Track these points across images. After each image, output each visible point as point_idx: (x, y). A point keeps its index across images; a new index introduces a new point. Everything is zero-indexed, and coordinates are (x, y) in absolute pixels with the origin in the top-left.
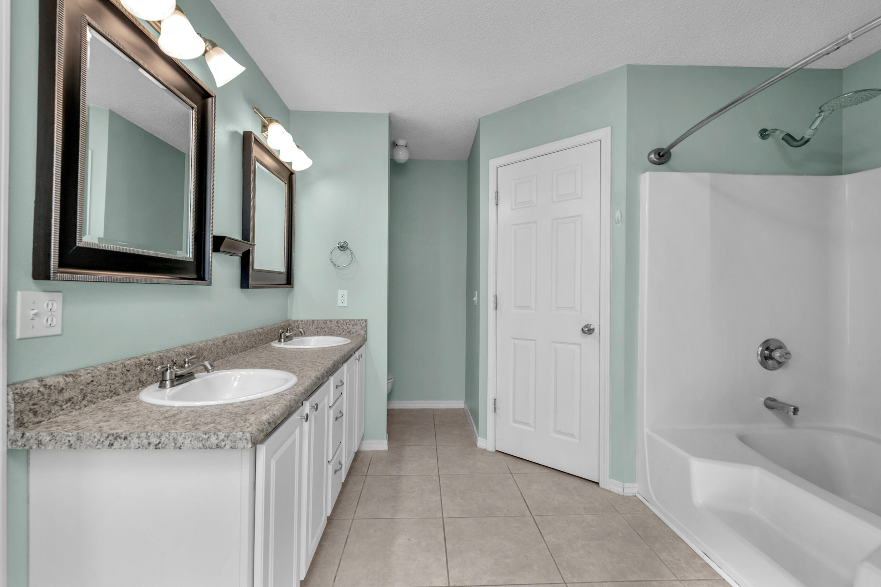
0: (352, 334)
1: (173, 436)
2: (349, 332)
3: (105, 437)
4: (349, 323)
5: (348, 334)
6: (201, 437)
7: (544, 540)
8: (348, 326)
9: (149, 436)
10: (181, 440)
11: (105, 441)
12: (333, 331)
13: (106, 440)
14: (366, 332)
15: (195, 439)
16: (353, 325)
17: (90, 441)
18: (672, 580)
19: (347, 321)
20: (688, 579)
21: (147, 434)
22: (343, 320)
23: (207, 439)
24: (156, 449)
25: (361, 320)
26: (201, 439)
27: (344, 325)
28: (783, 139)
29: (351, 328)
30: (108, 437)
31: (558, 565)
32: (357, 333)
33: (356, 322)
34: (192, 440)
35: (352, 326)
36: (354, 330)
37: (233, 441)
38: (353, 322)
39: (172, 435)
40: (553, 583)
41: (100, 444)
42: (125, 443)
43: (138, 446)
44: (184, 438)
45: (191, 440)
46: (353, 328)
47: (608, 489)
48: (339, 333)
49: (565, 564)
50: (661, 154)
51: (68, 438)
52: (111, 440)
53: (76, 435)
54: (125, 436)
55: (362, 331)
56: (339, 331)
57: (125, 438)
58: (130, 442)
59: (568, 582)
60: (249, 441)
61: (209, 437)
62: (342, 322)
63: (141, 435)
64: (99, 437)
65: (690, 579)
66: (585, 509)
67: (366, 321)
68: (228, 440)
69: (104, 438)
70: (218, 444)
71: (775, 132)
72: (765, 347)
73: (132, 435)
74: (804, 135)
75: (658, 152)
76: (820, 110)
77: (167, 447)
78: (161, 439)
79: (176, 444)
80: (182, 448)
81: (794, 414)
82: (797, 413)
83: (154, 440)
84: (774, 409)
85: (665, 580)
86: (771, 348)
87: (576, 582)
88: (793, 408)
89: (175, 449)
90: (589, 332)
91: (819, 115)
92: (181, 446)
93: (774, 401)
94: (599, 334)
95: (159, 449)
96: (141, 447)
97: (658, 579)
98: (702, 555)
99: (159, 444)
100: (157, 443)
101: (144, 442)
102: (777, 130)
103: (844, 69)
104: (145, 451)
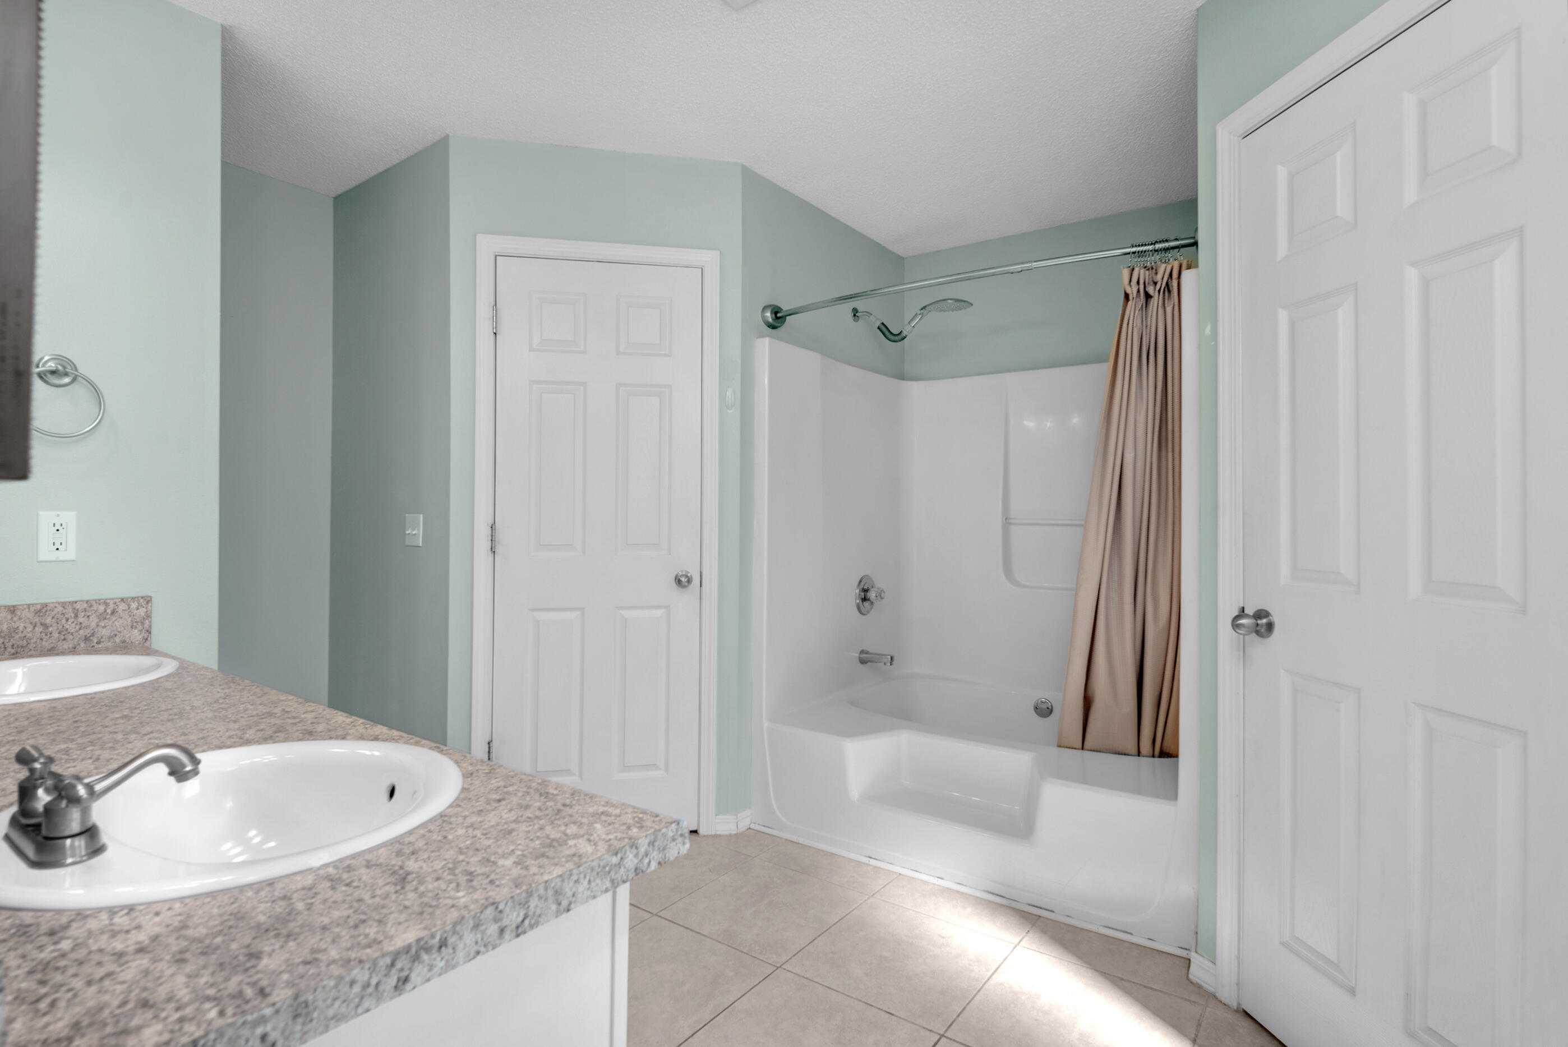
0: (98, 643)
1: (553, 888)
2: (87, 639)
3: (383, 968)
4: (85, 610)
5: (83, 645)
6: (607, 865)
7: (704, 935)
8: (81, 619)
9: (501, 912)
10: (571, 889)
11: (384, 980)
12: (20, 643)
13: (386, 975)
14: (149, 632)
15: (598, 873)
16: (102, 617)
17: (337, 1004)
18: (866, 900)
19: (78, 606)
20: (876, 891)
21: (497, 908)
22: (64, 605)
23: (619, 863)
24: (518, 936)
25: (133, 599)
26: (607, 868)
27: (67, 620)
28: (879, 328)
29: (93, 625)
30: (393, 964)
31: (750, 954)
32: (118, 640)
33: (112, 606)
34: (592, 879)
35: (96, 620)
36: (105, 632)
37: (661, 849)
38: (102, 608)
39: (552, 885)
40: (766, 976)
41: (370, 995)
42: (442, 959)
43: (475, 949)
44: (577, 881)
45: (589, 881)
46: (102, 624)
47: (713, 833)
48: (47, 644)
49: (757, 948)
50: (779, 315)
51: (259, 1031)
52: (402, 970)
53: (291, 1006)
54: (440, 939)
55: (136, 632)
56: (45, 638)
57: (443, 944)
58: (454, 948)
59: (781, 964)
60: (685, 837)
61: (622, 859)
62: (60, 608)
63: (482, 917)
64: (366, 978)
65: (877, 890)
66: (710, 871)
67: (148, 600)
68: (653, 850)
69: (383, 971)
70: (638, 865)
71: (869, 317)
72: (861, 587)
73: (458, 928)
74: (903, 330)
75: (776, 311)
76: (924, 308)
77: (541, 920)
78: (529, 907)
79: (560, 904)
80: (572, 906)
81: (891, 665)
82: (894, 663)
83: (513, 917)
84: (869, 664)
85: (859, 903)
86: (866, 587)
87: (788, 958)
88: (889, 657)
89: (557, 917)
90: (686, 584)
91: (919, 312)
92: (570, 904)
93: (867, 653)
94: (701, 586)
95: (525, 932)
96: (482, 949)
97: (855, 906)
98: (866, 860)
99: (523, 921)
100: (520, 919)
101: (488, 932)
102: (871, 314)
103: (906, 258)
104: (492, 954)
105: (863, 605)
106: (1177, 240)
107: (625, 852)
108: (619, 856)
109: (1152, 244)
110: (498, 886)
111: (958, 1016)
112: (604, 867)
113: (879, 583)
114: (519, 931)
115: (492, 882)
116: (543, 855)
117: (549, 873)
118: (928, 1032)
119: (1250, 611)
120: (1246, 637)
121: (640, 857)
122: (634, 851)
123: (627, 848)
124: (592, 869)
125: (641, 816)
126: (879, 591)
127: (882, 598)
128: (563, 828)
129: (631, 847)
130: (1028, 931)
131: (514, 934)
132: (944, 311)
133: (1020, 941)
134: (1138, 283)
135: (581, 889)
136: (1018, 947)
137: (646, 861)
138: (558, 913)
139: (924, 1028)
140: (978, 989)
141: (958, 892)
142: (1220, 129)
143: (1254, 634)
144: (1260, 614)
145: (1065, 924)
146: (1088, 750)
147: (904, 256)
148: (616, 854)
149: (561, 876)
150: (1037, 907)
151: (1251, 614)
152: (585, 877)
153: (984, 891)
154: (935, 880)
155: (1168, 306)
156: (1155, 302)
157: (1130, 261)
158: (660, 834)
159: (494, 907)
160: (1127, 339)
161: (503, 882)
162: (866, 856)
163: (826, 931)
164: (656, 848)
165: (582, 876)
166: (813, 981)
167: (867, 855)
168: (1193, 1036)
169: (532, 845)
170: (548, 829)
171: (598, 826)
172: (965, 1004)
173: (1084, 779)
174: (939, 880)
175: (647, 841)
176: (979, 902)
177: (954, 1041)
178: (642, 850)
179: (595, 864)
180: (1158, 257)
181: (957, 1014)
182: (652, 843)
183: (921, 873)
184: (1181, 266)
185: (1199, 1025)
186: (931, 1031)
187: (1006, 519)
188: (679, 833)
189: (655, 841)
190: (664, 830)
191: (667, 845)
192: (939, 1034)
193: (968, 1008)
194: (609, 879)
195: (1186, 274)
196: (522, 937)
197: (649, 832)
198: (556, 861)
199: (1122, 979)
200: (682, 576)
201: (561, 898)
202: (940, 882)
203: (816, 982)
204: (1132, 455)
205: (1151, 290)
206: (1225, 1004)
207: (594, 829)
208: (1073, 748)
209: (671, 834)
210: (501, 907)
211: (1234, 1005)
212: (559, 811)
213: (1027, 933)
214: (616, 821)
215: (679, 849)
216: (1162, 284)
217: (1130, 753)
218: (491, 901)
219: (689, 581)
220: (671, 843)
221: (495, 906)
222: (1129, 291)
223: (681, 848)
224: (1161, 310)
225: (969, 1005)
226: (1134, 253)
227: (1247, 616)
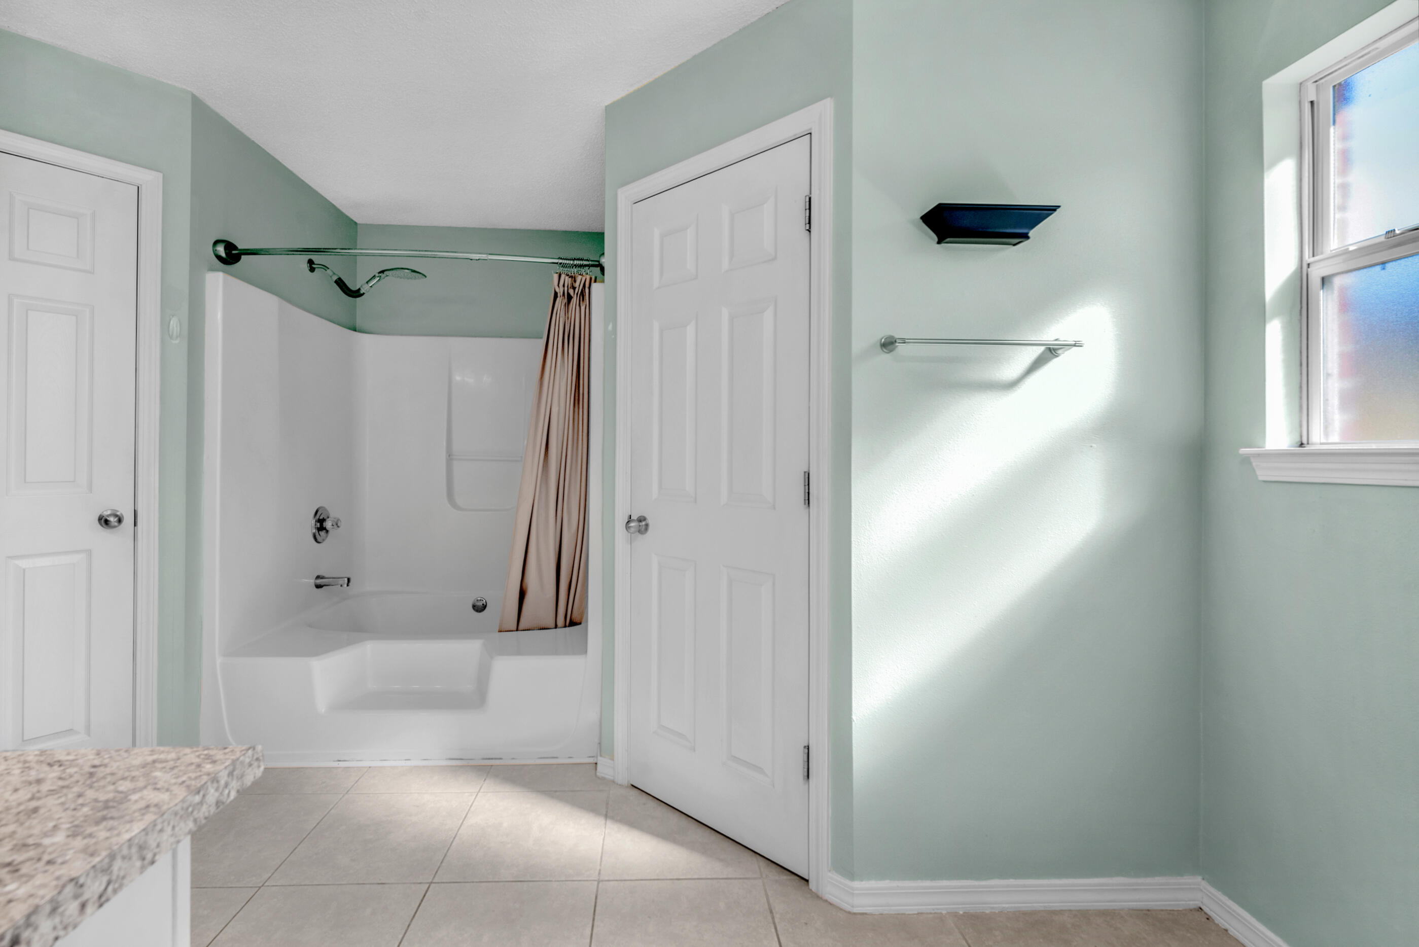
9: (82, 886)
18: (341, 798)
20: (349, 788)
21: (77, 883)
24: (101, 906)
26: (190, 809)
28: (335, 281)
50: (232, 252)
59: (262, 883)
61: (204, 796)
63: (60, 898)
68: (232, 779)
71: (326, 271)
72: (317, 517)
73: (33, 918)
74: (361, 288)
75: (229, 246)
76: (382, 272)
77: (125, 881)
78: (111, 872)
79: (143, 859)
80: (157, 857)
81: (348, 585)
82: (350, 584)
83: (94, 888)
84: (324, 587)
85: (335, 803)
86: (321, 518)
87: (270, 875)
88: (346, 579)
89: (141, 873)
90: (116, 524)
91: (377, 275)
92: (155, 855)
93: (323, 578)
94: (135, 526)
95: (108, 900)
96: (61, 933)
97: (331, 807)
98: (336, 764)
99: (106, 889)
100: (103, 887)
101: (68, 913)
102: (328, 268)
103: (360, 224)
104: (73, 934)
105: (319, 534)
106: (587, 260)
107: (207, 789)
108: (201, 793)
109: (572, 260)
110: (63, 863)
111: (442, 862)
112: (187, 809)
113: (334, 512)
114: (102, 900)
115: (49, 862)
116: (104, 818)
117: (127, 831)
118: (419, 885)
119: (634, 517)
120: (632, 535)
121: (221, 789)
122: (215, 785)
123: (209, 784)
124: (176, 814)
125: (206, 752)
126: (336, 520)
127: (338, 527)
128: (112, 787)
129: (212, 782)
130: (485, 779)
131: (97, 905)
132: (401, 278)
133: (480, 789)
134: (564, 286)
135: (165, 836)
136: (479, 794)
137: (226, 792)
138: (143, 869)
139: (414, 883)
140: (454, 836)
141: (424, 767)
142: (620, 191)
143: (638, 533)
144: (641, 519)
145: (511, 765)
146: (521, 631)
147: (357, 221)
148: (198, 792)
149: (144, 830)
150: (489, 759)
151: (636, 519)
152: (169, 824)
153: (446, 759)
154: (403, 763)
155: (583, 306)
156: (574, 300)
157: (559, 269)
158: (238, 762)
159: (73, 883)
160: (555, 325)
161: (68, 857)
162: (334, 761)
163: (306, 837)
164: (235, 778)
165: (166, 824)
166: (301, 885)
167: (336, 759)
168: (604, 813)
169: (79, 814)
170: (91, 794)
171: (158, 774)
172: (446, 851)
173: (519, 652)
174: (406, 761)
175: (226, 772)
176: (443, 769)
177: (442, 883)
178: (222, 782)
179: (178, 808)
180: (576, 270)
181: (441, 861)
182: (231, 774)
183: (390, 760)
184: (591, 279)
185: (607, 804)
186: (420, 883)
187: (449, 456)
188: (255, 757)
189: (234, 770)
190: (242, 758)
191: (244, 772)
192: (428, 883)
193: (448, 854)
194: (192, 819)
195: (594, 285)
196: (106, 906)
197: (227, 764)
198: (127, 818)
199: (556, 791)
200: (110, 515)
201: (145, 852)
202: (409, 763)
203: (305, 885)
204: (557, 409)
205: (571, 291)
206: (620, 785)
207: (155, 778)
208: (510, 631)
209: (247, 760)
210: (81, 881)
211: (625, 783)
212: (91, 775)
213: (484, 781)
214: (177, 764)
215: (255, 773)
216: (579, 290)
217: (550, 627)
218: (65, 879)
219: (120, 521)
220: (248, 769)
221: (75, 881)
222: (557, 290)
223: (257, 772)
224: (578, 307)
225: (449, 851)
226: (561, 264)
227: (633, 520)
